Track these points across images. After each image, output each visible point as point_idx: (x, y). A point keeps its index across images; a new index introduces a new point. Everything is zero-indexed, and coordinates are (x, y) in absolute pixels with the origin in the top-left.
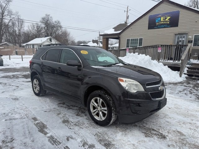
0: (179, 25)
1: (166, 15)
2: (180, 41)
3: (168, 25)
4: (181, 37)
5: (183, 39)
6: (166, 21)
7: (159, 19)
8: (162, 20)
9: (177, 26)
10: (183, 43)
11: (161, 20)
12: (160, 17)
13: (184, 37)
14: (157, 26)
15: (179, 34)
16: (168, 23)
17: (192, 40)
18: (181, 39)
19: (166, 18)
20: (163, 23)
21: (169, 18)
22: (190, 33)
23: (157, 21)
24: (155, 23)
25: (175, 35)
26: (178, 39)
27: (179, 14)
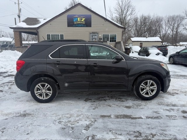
0: (92, 26)
1: (82, 17)
2: (94, 38)
3: (84, 25)
4: (94, 36)
5: (96, 37)
6: (82, 22)
7: (76, 19)
8: (79, 20)
9: (91, 26)
10: (96, 39)
11: (77, 20)
12: (77, 18)
13: (96, 36)
14: (75, 25)
15: (93, 33)
16: (84, 23)
17: (101, 38)
18: (94, 37)
19: (82, 19)
20: (80, 22)
21: (84, 19)
22: (100, 33)
23: (74, 20)
24: (73, 22)
25: (90, 33)
26: (92, 37)
27: (91, 17)
